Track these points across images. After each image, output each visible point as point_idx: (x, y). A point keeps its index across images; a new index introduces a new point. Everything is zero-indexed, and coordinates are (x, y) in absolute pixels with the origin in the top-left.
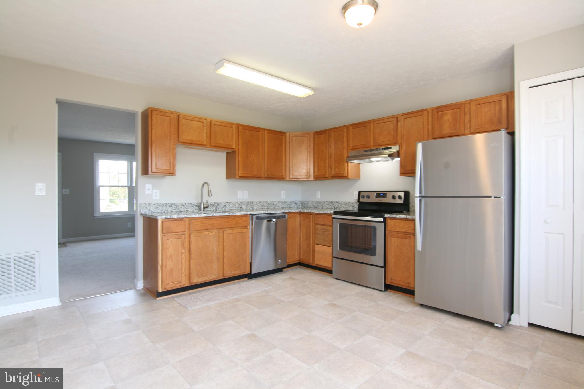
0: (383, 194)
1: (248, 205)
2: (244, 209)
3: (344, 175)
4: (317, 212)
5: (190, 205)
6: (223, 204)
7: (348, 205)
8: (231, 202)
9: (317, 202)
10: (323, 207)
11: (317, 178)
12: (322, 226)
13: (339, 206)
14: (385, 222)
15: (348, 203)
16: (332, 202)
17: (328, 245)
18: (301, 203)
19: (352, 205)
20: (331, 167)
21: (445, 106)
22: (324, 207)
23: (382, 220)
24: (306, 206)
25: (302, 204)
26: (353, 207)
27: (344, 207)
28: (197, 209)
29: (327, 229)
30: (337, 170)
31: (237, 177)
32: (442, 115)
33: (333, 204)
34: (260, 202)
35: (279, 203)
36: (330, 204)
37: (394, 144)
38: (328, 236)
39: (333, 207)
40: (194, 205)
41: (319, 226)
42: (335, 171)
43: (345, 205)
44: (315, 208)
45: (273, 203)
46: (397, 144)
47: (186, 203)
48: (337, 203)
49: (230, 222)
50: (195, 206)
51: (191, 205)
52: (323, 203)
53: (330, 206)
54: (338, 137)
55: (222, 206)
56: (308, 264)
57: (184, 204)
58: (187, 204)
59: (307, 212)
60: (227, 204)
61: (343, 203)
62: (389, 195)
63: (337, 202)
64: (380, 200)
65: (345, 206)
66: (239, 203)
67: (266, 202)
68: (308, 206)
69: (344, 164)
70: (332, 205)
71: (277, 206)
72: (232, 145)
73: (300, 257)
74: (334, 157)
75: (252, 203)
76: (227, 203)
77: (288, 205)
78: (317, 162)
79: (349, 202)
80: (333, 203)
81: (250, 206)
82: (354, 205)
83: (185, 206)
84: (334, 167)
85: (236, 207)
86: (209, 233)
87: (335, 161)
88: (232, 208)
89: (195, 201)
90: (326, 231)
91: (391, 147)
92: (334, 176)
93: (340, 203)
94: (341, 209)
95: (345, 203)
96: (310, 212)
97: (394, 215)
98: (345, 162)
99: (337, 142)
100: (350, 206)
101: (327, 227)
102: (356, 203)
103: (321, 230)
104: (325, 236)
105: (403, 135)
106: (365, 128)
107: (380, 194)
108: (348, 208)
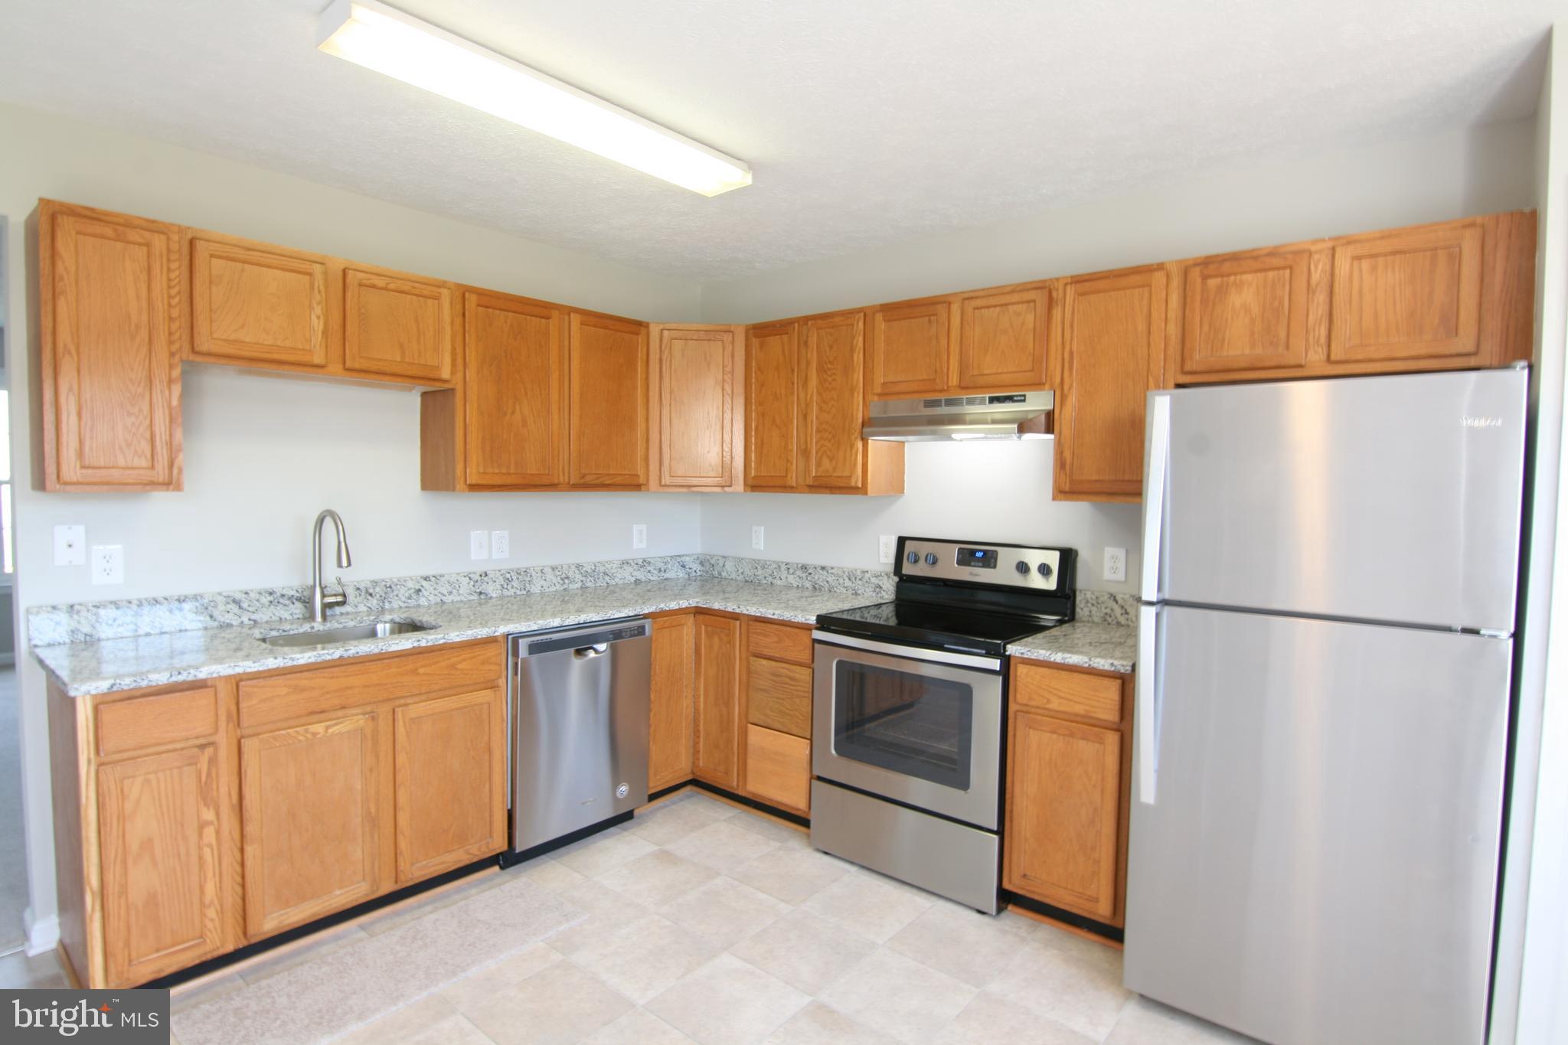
0: (985, 552)
1: (509, 580)
2: (494, 595)
3: (853, 484)
4: (759, 614)
5: (265, 599)
6: (410, 584)
7: (860, 580)
8: (442, 576)
9: (757, 564)
10: (774, 581)
11: (757, 485)
12: (773, 664)
14: (1005, 672)
15: (859, 572)
16: (804, 568)
17: (795, 730)
18: (701, 563)
19: (873, 580)
20: (805, 453)
21: (1235, 257)
22: (779, 582)
23: (995, 664)
24: (716, 573)
25: (703, 565)
26: (878, 590)
27: (846, 585)
28: (298, 611)
29: (791, 674)
30: (826, 463)
31: (460, 485)
32: (1222, 291)
33: (810, 574)
34: (553, 569)
35: (625, 566)
36: (799, 573)
37: (1037, 385)
38: (797, 701)
39: (808, 585)
40: (283, 596)
41: (764, 662)
42: (819, 465)
43: (850, 579)
44: (746, 581)
45: (602, 569)
46: (1047, 387)
47: (246, 593)
48: (820, 571)
49: (421, 671)
50: (287, 602)
51: (271, 598)
52: (774, 566)
53: (797, 579)
54: (831, 347)
55: (403, 592)
56: (722, 787)
57: (238, 596)
58: (252, 595)
59: (722, 608)
60: (424, 583)
61: (844, 572)
62: (1007, 559)
63: (823, 568)
64: (971, 574)
65: (848, 583)
66: (472, 576)
67: (578, 566)
68: (724, 574)
69: (852, 446)
70: (804, 575)
71: (617, 580)
72: (438, 368)
73: (693, 763)
74: (817, 418)
75: (524, 573)
76: (426, 579)
77: (656, 572)
78: (757, 428)
79: (864, 572)
80: (810, 571)
81: (515, 584)
82: (880, 584)
83: (245, 605)
84: (817, 453)
85: (461, 592)
86: (327, 728)
87: (818, 431)
88: (444, 598)
89: (288, 579)
90: (788, 680)
91: (1024, 396)
92: (816, 483)
93: (832, 571)
94: (835, 592)
95: (851, 573)
96: (731, 611)
97: (1043, 652)
98: (856, 438)
99: (829, 366)
100: (866, 585)
101: (793, 667)
102: (887, 575)
103: (771, 677)
104: (783, 700)
105: (1071, 353)
106: (930, 321)
107: (973, 552)
108: (859, 592)
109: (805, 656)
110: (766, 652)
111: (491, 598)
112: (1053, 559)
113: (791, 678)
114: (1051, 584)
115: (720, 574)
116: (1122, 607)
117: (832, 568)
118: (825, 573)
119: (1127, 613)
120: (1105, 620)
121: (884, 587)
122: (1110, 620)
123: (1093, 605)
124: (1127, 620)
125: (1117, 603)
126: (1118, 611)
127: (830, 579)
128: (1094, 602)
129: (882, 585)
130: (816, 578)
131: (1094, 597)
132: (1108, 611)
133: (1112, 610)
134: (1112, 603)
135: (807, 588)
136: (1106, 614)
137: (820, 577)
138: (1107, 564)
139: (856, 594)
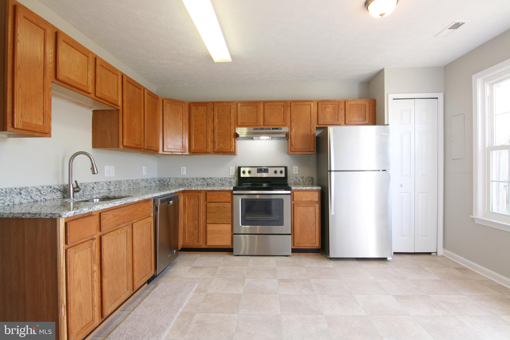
0: (265, 169)
1: (116, 185)
2: (112, 190)
3: (232, 151)
5: (49, 190)
6: (91, 185)
7: (224, 180)
8: (99, 182)
9: (183, 179)
10: (192, 184)
11: (192, 152)
12: (216, 204)
13: (212, 182)
15: (224, 178)
16: (203, 179)
17: (225, 222)
18: (159, 181)
19: (229, 180)
20: (214, 142)
21: (327, 101)
22: (193, 184)
23: (289, 192)
24: (166, 184)
25: (160, 182)
26: (230, 183)
28: (59, 195)
29: (223, 206)
30: (221, 145)
31: (121, 146)
32: (325, 108)
33: (206, 180)
34: (127, 181)
35: (143, 181)
36: (201, 180)
37: (285, 126)
38: (226, 213)
39: (205, 184)
40: (54, 188)
41: (213, 204)
42: (219, 145)
43: (220, 181)
44: (179, 185)
45: (137, 182)
46: (287, 126)
47: (43, 187)
48: (210, 179)
50: (56, 191)
51: (50, 189)
52: (191, 179)
53: (201, 182)
54: (222, 111)
55: (89, 188)
57: (40, 188)
58: (45, 188)
60: (95, 185)
61: (218, 179)
62: (271, 171)
63: (211, 178)
64: (261, 175)
65: (220, 182)
66: (107, 182)
67: (132, 180)
68: (169, 184)
69: (231, 140)
70: (203, 181)
71: (141, 186)
72: (118, 101)
73: (183, 242)
74: (218, 132)
75: (119, 182)
76: (95, 183)
77: (149, 183)
78: (194, 134)
80: (206, 179)
81: (118, 186)
82: (231, 181)
83: (42, 192)
84: (218, 142)
85: (104, 189)
87: (218, 136)
88: (100, 191)
89: (55, 182)
90: (222, 208)
91: (281, 128)
92: (218, 151)
93: (214, 179)
94: (215, 185)
95: (221, 179)
96: (200, 190)
97: (301, 187)
98: (232, 138)
99: (222, 117)
100: (226, 182)
101: (224, 204)
102: (233, 178)
103: (216, 208)
104: (221, 214)
105: (293, 118)
106: (255, 107)
107: (261, 169)
108: (224, 184)
109: (229, 199)
110: (214, 201)
111: (112, 191)
112: (283, 169)
113: (224, 207)
114: (283, 175)
115: (167, 184)
116: (298, 180)
117: (214, 178)
118: (211, 179)
119: (300, 181)
120: (295, 183)
121: (233, 182)
122: (296, 183)
123: (292, 180)
124: (300, 183)
125: (297, 179)
126: (298, 181)
127: (213, 181)
128: (292, 179)
129: (232, 181)
130: (208, 181)
131: (292, 178)
132: (295, 181)
133: (296, 181)
134: (296, 179)
135: (205, 185)
136: (295, 182)
137: (209, 181)
138: (294, 170)
139: (223, 184)
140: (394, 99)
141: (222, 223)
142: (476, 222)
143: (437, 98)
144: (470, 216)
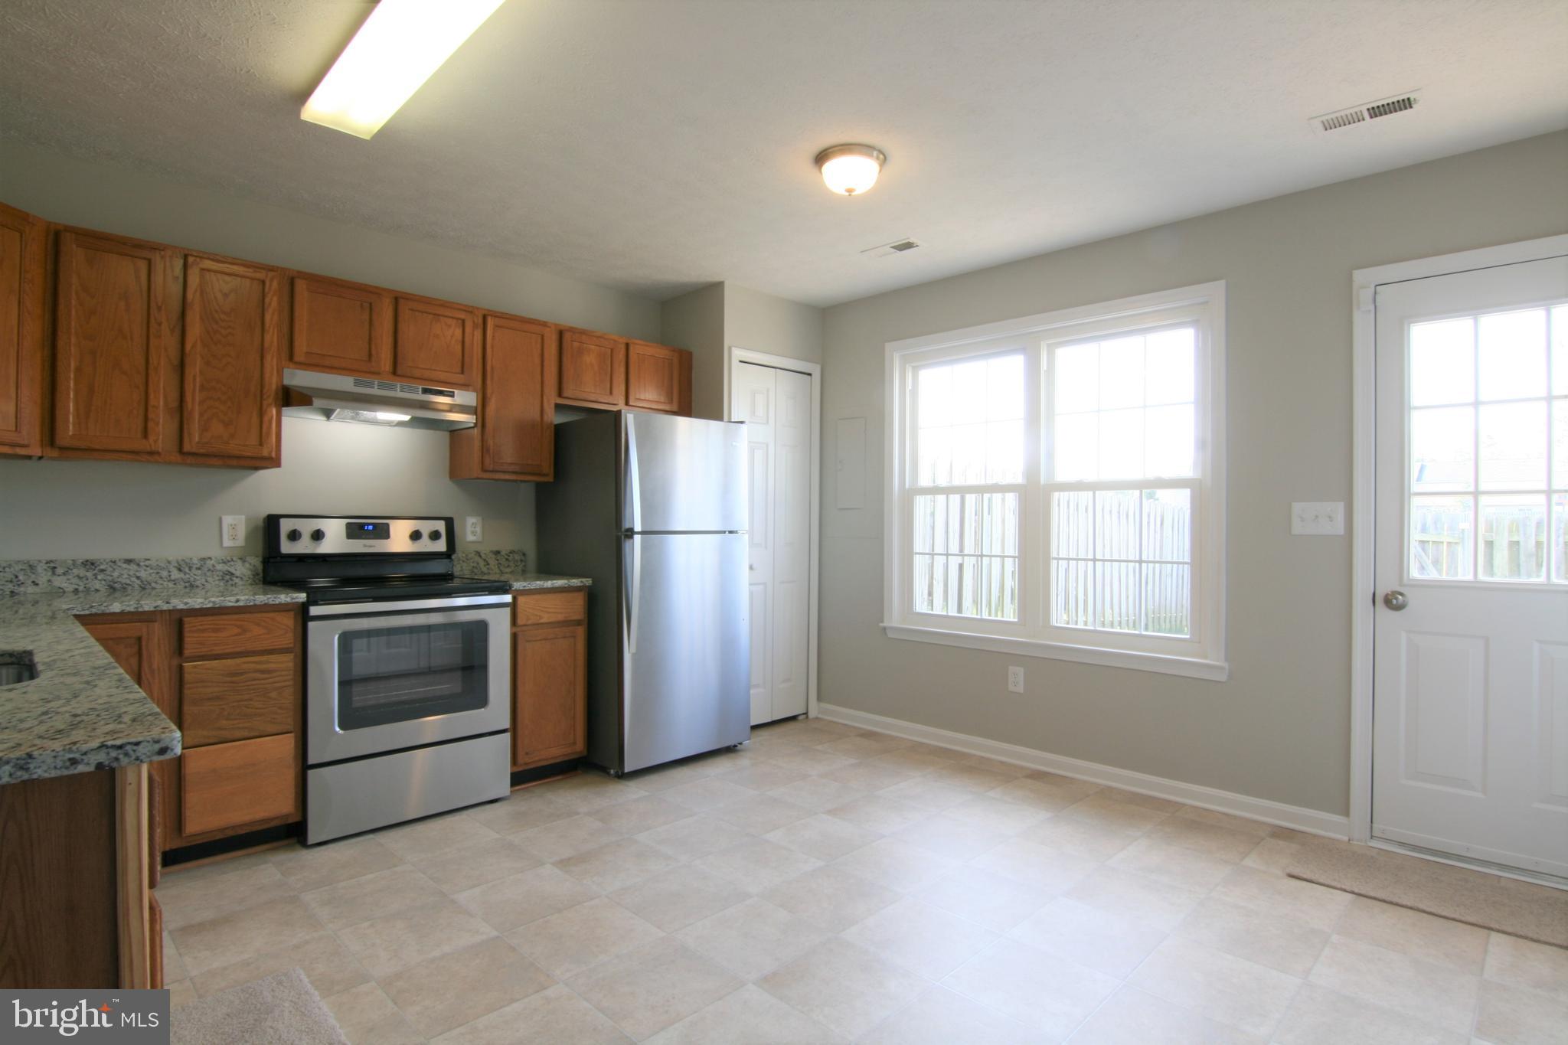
0: (374, 525)
7: (199, 569)
12: (230, 662)
13: (138, 578)
15: (195, 561)
16: (89, 564)
17: (271, 729)
19: (219, 567)
20: (181, 411)
21: (585, 333)
23: (507, 598)
26: (228, 577)
27: (173, 577)
29: (259, 667)
30: (218, 428)
32: (581, 352)
33: (102, 571)
36: (78, 572)
38: (273, 695)
41: (213, 664)
42: (205, 429)
43: (180, 570)
46: (471, 388)
48: (125, 566)
53: (74, 580)
54: (226, 296)
61: (169, 562)
63: (129, 561)
65: (175, 574)
70: (89, 574)
74: (201, 373)
79: (203, 559)
80: (102, 567)
82: (232, 570)
84: (201, 415)
87: (202, 388)
90: (258, 675)
91: (453, 392)
92: (202, 451)
93: (147, 563)
94: (154, 588)
95: (182, 563)
97: (538, 582)
99: (223, 316)
100: (208, 574)
101: (264, 658)
102: (241, 559)
103: (228, 679)
104: (251, 700)
106: (362, 306)
107: (361, 526)
108: (198, 583)
110: (218, 650)
112: (441, 526)
113: (262, 672)
114: (441, 546)
116: (485, 560)
117: (149, 560)
118: (133, 567)
119: (488, 564)
120: (473, 572)
121: (238, 573)
122: (476, 570)
123: (463, 561)
124: (488, 569)
125: (480, 556)
126: (482, 563)
127: (143, 574)
128: (464, 559)
129: (234, 572)
130: (116, 574)
131: (464, 555)
132: (475, 565)
133: (478, 564)
134: (477, 558)
135: (97, 590)
136: (473, 567)
137: (123, 574)
138: (469, 529)
139: (192, 586)
140: (741, 361)
141: (256, 734)
142: (890, 635)
143: (810, 374)
144: (881, 624)
